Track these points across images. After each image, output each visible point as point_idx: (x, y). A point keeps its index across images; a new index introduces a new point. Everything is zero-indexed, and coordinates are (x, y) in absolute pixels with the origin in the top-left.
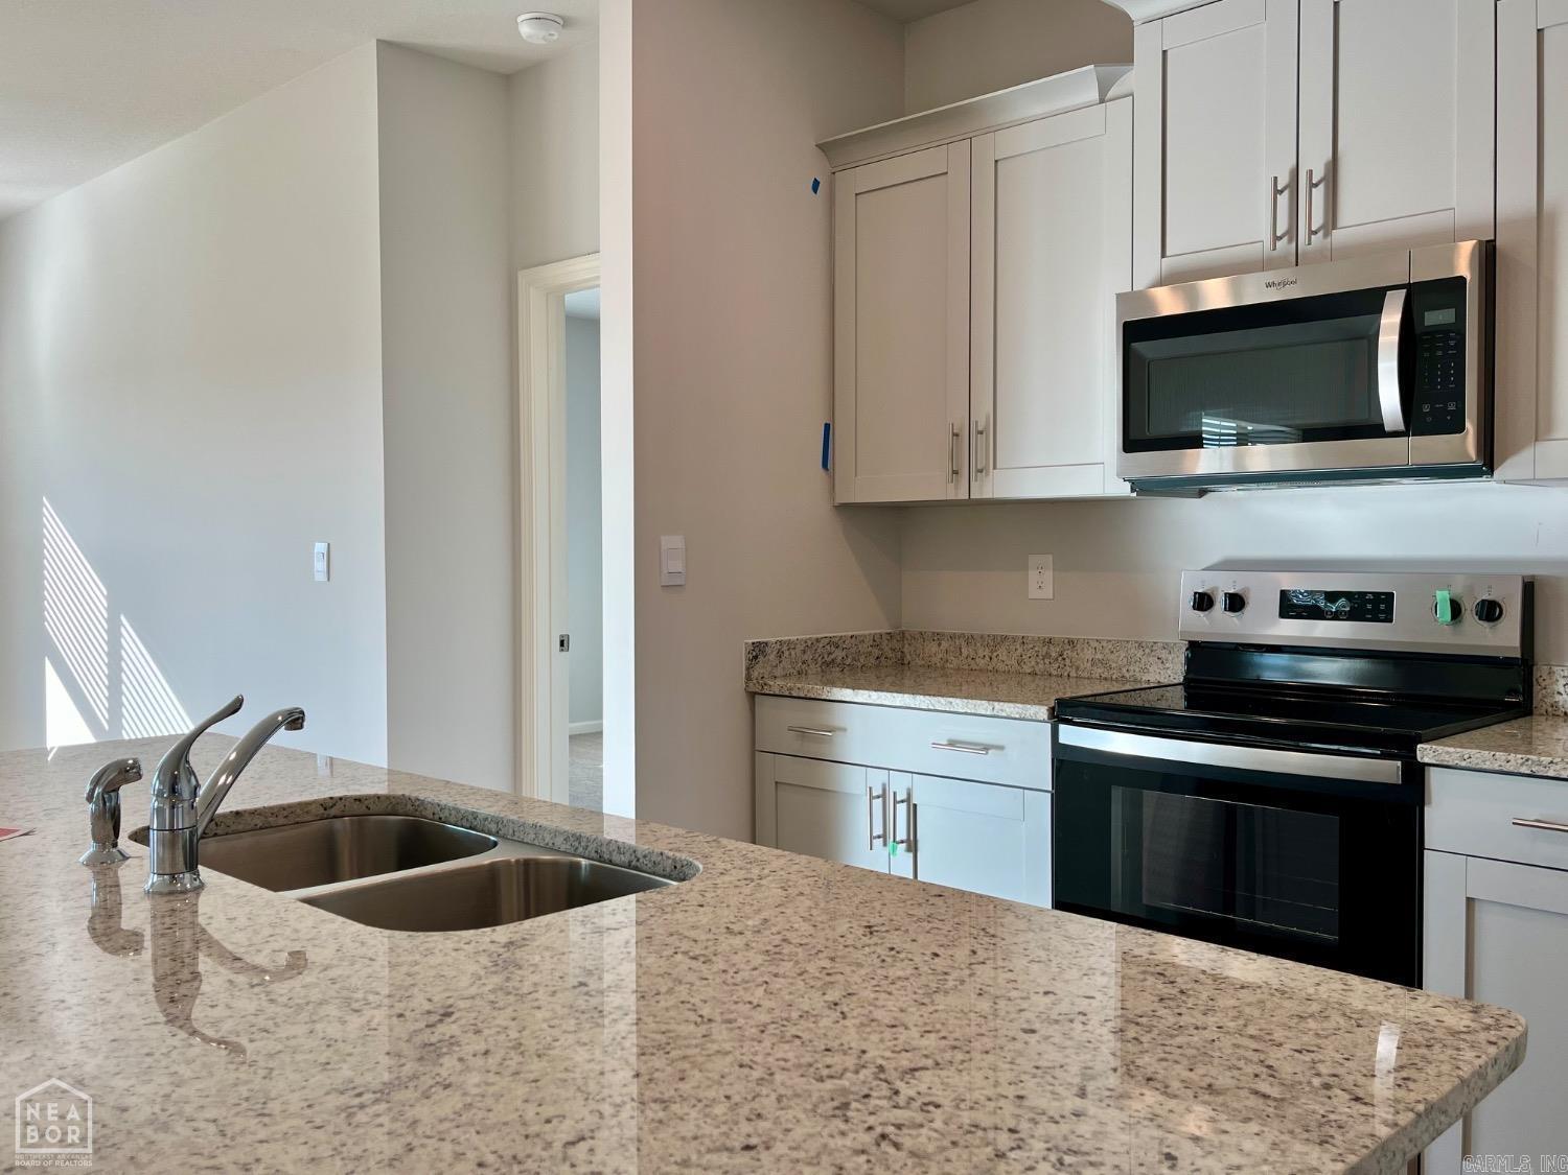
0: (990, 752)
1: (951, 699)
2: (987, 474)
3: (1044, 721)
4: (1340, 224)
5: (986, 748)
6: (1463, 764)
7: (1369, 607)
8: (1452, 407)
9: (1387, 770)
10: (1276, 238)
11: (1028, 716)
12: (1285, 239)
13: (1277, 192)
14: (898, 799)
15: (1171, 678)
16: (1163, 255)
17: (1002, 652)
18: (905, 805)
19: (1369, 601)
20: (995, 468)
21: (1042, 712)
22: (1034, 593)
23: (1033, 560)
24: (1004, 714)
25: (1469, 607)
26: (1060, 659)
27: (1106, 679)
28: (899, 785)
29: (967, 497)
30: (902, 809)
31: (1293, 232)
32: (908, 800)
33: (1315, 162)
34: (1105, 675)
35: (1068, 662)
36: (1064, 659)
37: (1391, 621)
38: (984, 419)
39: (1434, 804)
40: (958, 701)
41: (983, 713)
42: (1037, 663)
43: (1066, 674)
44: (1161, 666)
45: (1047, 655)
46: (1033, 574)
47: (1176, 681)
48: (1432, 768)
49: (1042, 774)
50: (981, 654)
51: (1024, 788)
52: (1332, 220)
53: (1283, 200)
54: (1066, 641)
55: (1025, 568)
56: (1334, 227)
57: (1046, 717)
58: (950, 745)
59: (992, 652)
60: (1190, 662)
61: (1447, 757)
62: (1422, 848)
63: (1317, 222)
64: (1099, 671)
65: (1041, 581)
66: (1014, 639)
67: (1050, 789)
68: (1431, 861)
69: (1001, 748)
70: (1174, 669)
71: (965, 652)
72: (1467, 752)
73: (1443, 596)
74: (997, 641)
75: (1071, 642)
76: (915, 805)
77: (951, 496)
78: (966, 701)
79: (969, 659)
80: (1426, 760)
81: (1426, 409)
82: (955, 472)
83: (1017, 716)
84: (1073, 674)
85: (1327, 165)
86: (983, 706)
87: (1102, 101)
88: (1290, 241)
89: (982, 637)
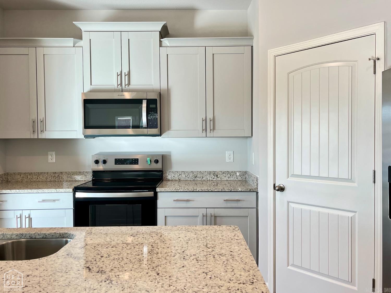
0: (56, 201)
1: (44, 190)
2: (43, 132)
3: (71, 192)
4: (131, 84)
5: (54, 201)
6: (165, 191)
7: (134, 161)
8: (155, 123)
9: (151, 194)
10: (118, 85)
11: (67, 192)
12: (120, 85)
13: (118, 75)
14: (26, 217)
15: (88, 179)
16: (91, 85)
17: (41, 177)
18: (28, 218)
19: (134, 160)
20: (46, 131)
21: (71, 190)
22: (50, 161)
23: (49, 153)
24: (60, 192)
25: (153, 161)
26: (58, 177)
27: (71, 181)
28: (26, 213)
29: (37, 138)
30: (27, 219)
31: (121, 84)
32: (29, 217)
33: (125, 71)
34: (71, 180)
35: (60, 178)
36: (59, 177)
37: (138, 164)
38: (42, 119)
39: (159, 199)
40: (46, 190)
41: (54, 192)
42: (52, 179)
43: (60, 181)
44: (85, 177)
45: (55, 176)
46: (50, 157)
47: (89, 180)
48: (159, 193)
49: (71, 205)
50: (34, 177)
51: (65, 209)
52: (129, 84)
53: (119, 77)
54: (60, 172)
55: (47, 155)
56: (130, 85)
57: (72, 191)
58: (43, 201)
59: (38, 177)
60: (93, 176)
61: (162, 190)
62: (157, 208)
63: (127, 83)
64: (69, 179)
65: (52, 158)
66: (45, 173)
67: (73, 208)
68: (159, 210)
69: (58, 200)
70: (89, 178)
71: (29, 177)
72: (165, 189)
73: (148, 159)
74: (39, 174)
75: (61, 173)
76: (31, 218)
77: (32, 137)
78: (48, 189)
79: (31, 179)
80: (158, 191)
81: (151, 123)
82: (34, 131)
83: (64, 192)
84: (62, 180)
85: (128, 72)
86: (53, 190)
87: (74, 47)
88: (120, 86)
89: (34, 173)
